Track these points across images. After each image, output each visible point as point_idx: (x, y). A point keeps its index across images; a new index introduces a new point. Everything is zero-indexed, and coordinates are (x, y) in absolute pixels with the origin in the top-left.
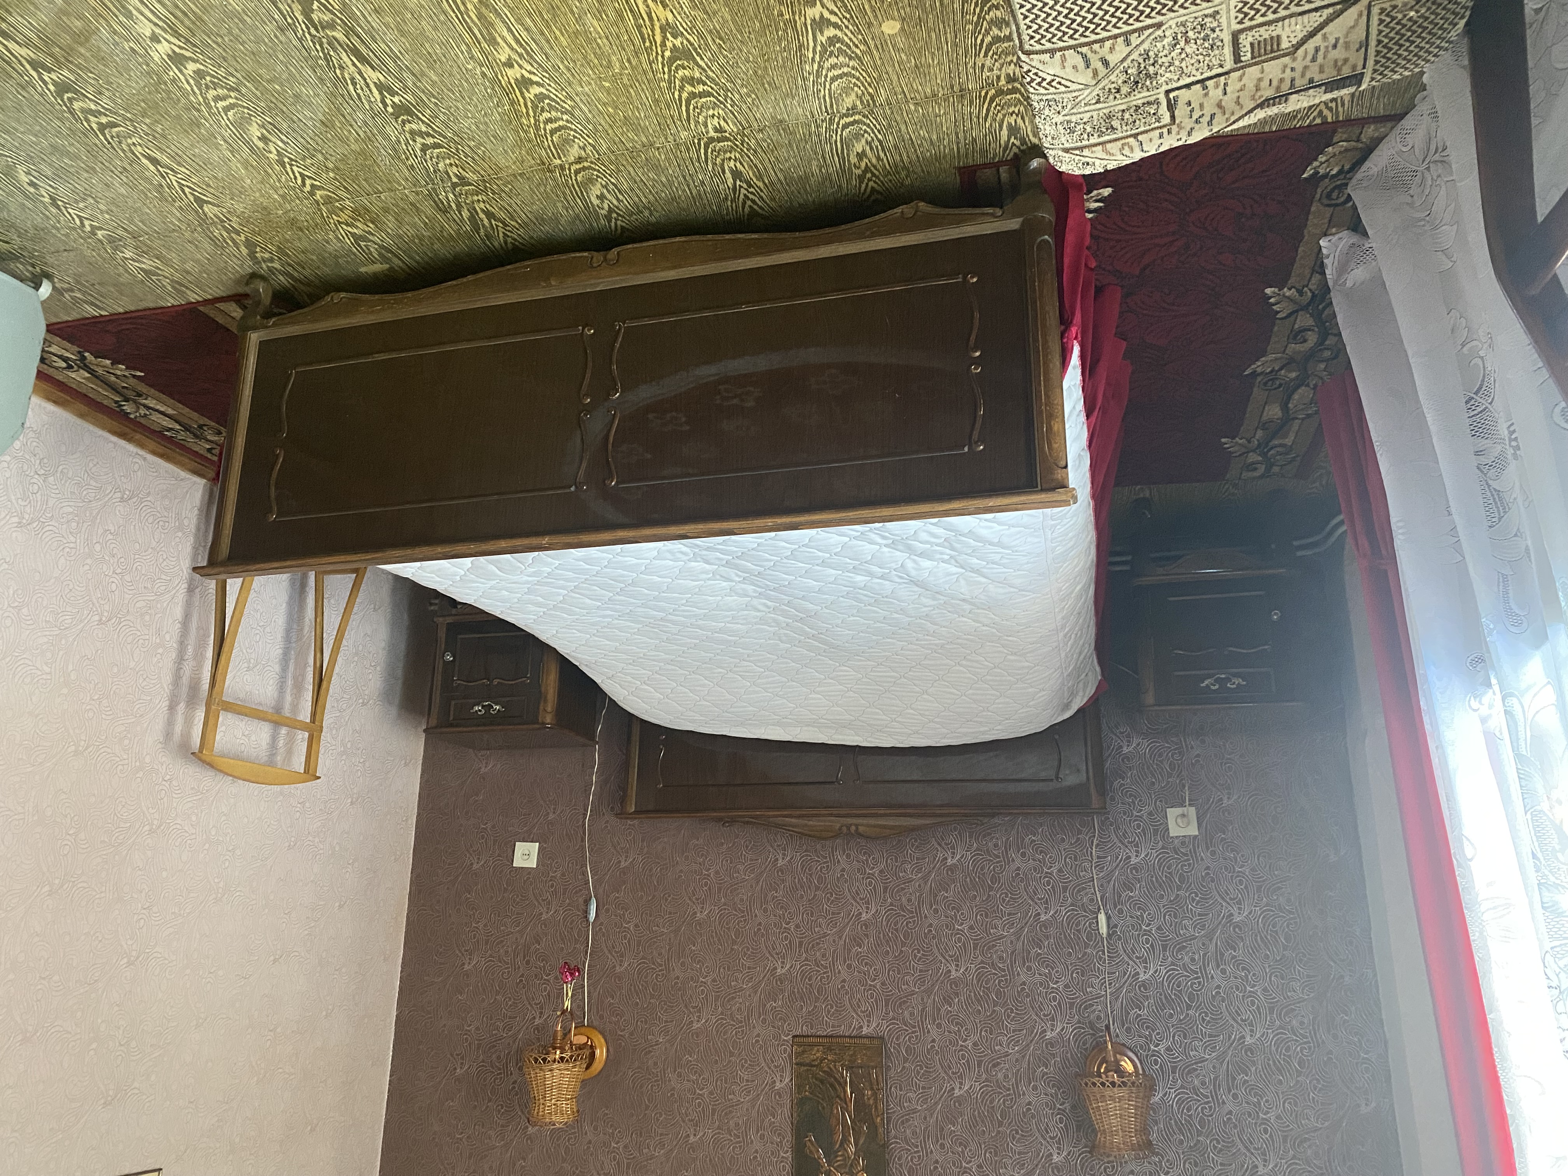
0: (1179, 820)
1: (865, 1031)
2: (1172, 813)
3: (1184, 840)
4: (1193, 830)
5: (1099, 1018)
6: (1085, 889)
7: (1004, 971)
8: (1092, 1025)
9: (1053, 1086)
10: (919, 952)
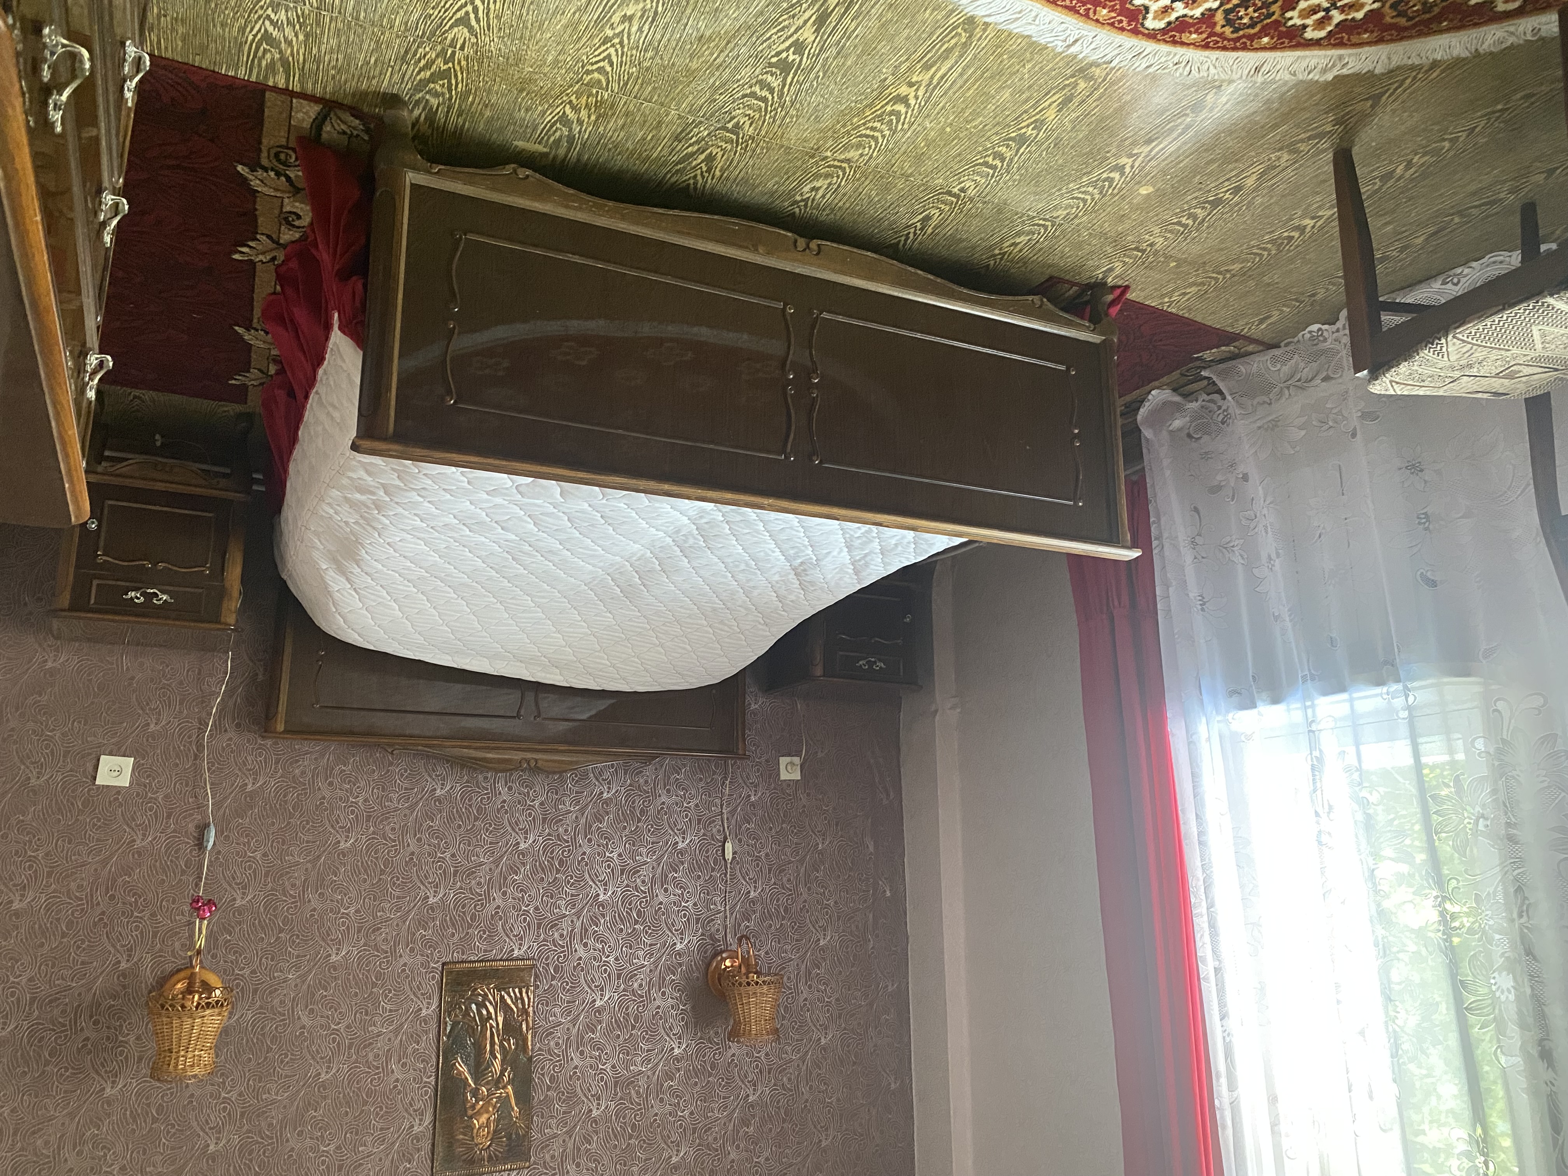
0: (789, 767)
1: (516, 953)
2: (784, 761)
3: (789, 783)
4: (797, 776)
5: (718, 930)
6: (714, 821)
7: (645, 893)
8: (712, 937)
9: (679, 990)
10: (572, 878)
